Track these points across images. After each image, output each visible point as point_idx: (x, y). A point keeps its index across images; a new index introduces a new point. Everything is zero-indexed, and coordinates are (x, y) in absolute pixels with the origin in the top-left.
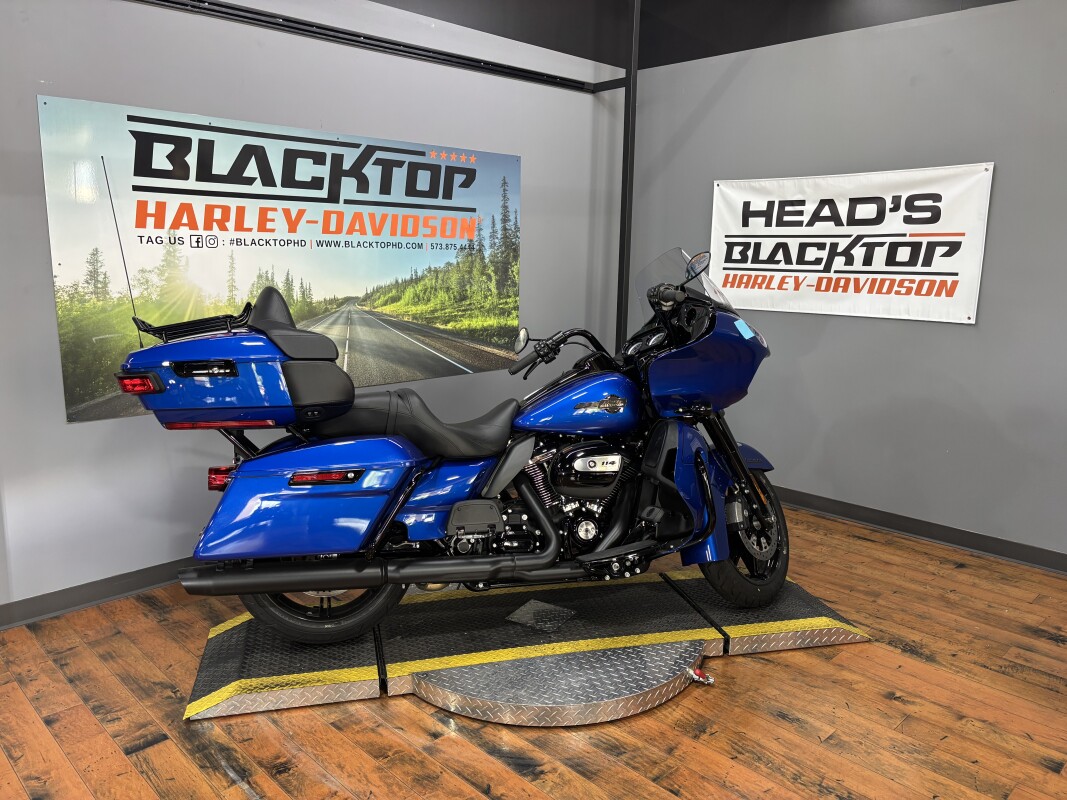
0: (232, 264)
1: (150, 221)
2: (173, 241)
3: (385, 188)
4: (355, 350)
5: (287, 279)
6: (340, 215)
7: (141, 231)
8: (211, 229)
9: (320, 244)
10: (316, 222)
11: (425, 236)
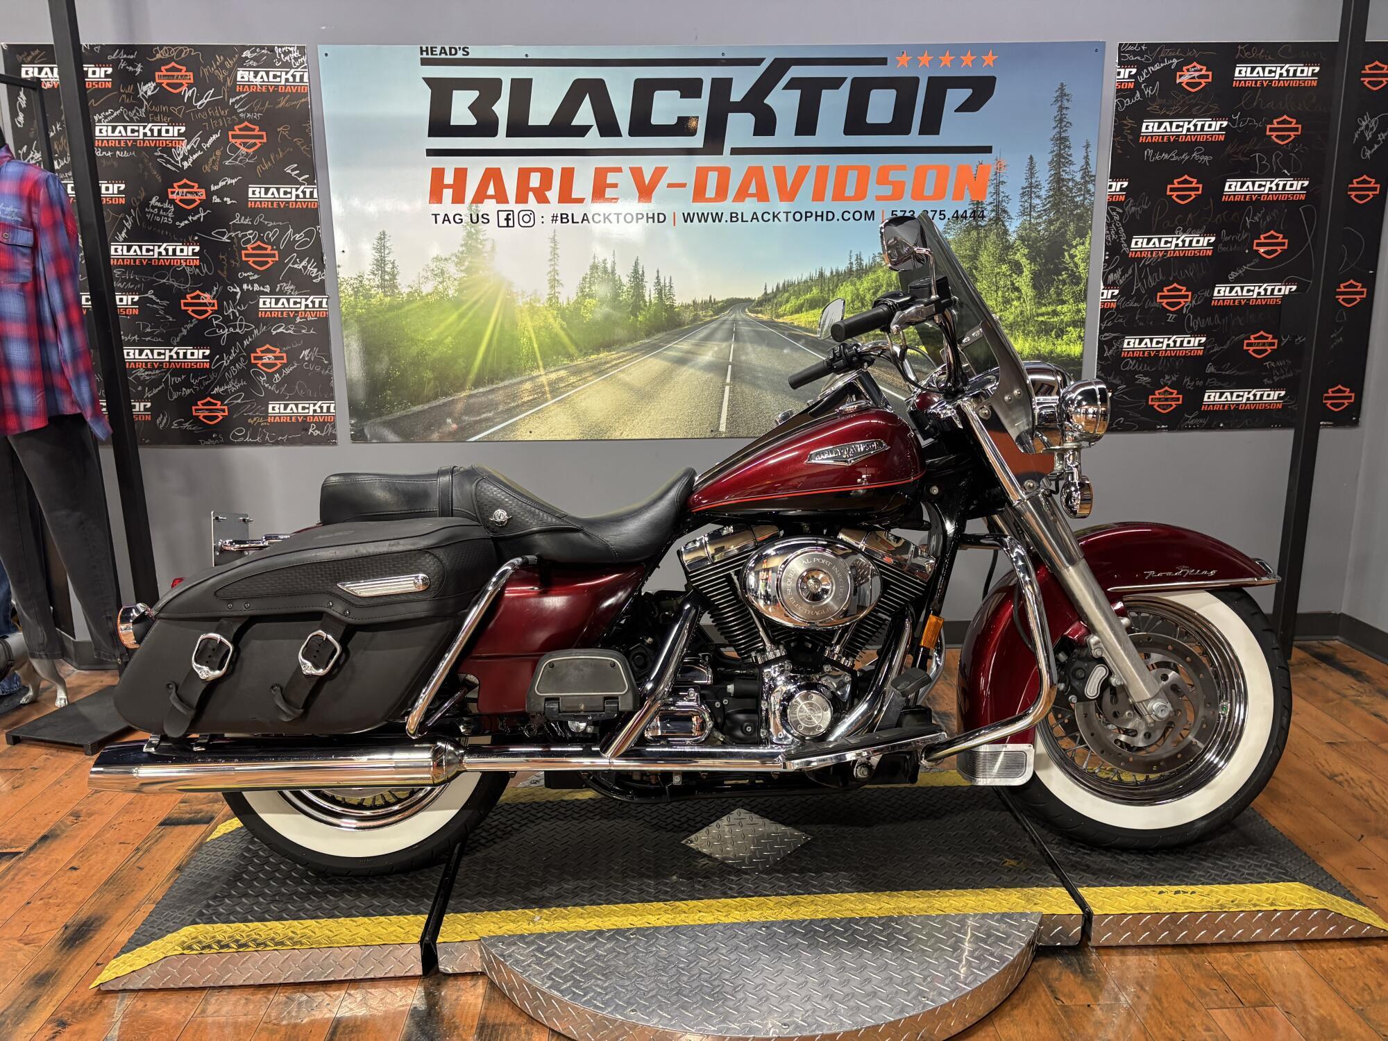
0: (554, 249)
1: (448, 194)
2: (475, 219)
3: (807, 124)
4: (743, 381)
5: (636, 271)
6: (724, 173)
7: (435, 208)
8: (526, 201)
9: (688, 218)
10: (684, 185)
11: (879, 198)
